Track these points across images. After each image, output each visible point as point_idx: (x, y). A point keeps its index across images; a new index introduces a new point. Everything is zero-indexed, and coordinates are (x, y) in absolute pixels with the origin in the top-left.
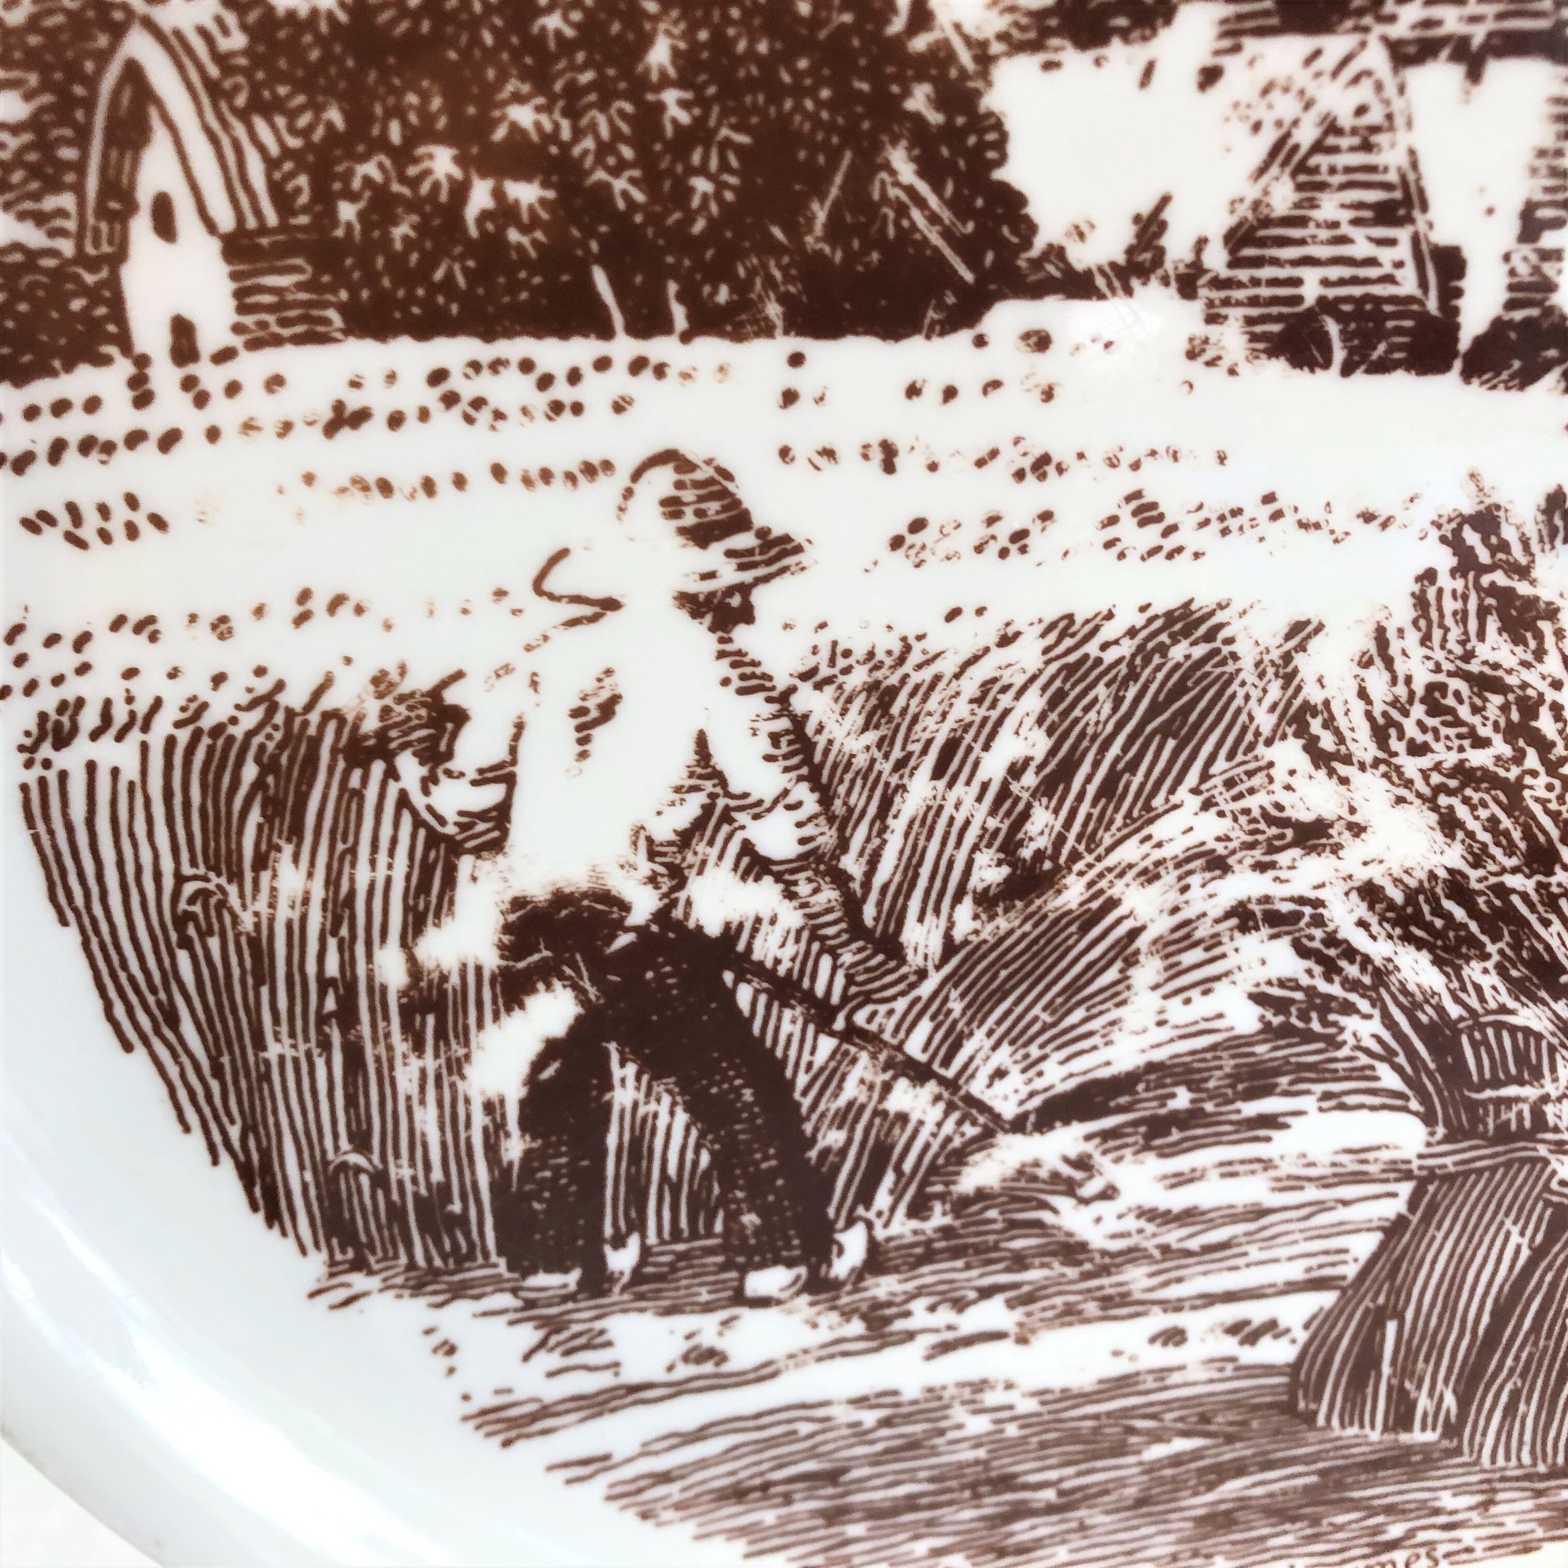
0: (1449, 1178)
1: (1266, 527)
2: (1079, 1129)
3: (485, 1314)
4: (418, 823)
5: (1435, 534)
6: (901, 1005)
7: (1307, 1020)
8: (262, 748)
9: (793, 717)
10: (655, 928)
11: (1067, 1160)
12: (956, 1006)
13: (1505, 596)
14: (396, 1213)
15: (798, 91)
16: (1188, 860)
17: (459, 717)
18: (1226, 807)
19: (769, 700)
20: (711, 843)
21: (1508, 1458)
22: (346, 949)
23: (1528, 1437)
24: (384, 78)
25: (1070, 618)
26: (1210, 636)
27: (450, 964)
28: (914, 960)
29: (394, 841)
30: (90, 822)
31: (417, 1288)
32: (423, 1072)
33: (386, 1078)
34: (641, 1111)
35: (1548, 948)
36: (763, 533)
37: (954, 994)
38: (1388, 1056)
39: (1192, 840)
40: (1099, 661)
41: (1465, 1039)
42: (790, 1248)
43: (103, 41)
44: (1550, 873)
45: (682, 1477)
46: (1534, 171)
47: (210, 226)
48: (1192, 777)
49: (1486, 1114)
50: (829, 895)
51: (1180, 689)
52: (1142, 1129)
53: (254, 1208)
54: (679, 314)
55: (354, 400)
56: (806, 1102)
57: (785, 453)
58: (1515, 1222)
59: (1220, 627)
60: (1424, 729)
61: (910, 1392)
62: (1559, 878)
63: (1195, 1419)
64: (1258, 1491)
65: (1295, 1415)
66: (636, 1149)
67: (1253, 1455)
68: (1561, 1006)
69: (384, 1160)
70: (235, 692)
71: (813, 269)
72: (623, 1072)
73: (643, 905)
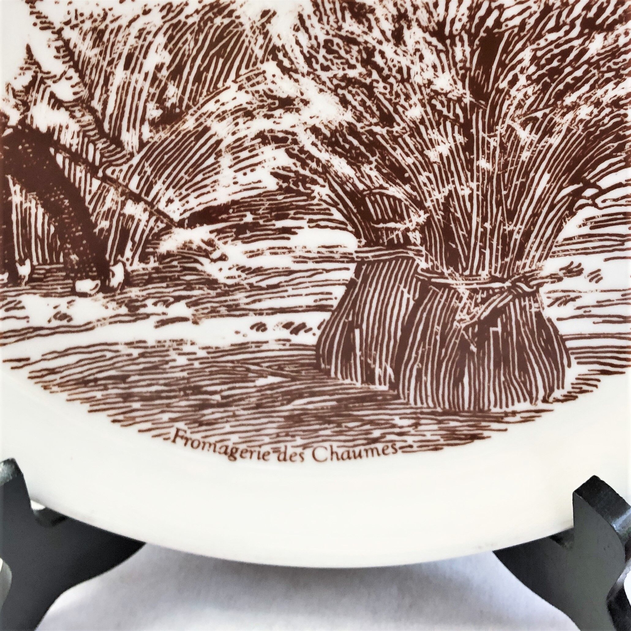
0: (370, 263)
2: (207, 228)
6: (125, 167)
7: (298, 186)
9: (64, 40)
11: (203, 241)
12: (149, 170)
16: (236, 111)
18: (249, 90)
19: (53, 33)
20: (38, 92)
21: (422, 403)
23: (429, 393)
25: (171, 4)
28: (128, 149)
34: (24, 206)
35: (397, 160)
37: (147, 164)
38: (335, 205)
39: (236, 103)
40: (185, 23)
41: (367, 200)
42: (92, 272)
44: (393, 127)
45: (60, 372)
48: (232, 76)
49: (382, 233)
50: (88, 118)
51: (221, 38)
52: (234, 230)
56: (91, 207)
58: (405, 287)
59: (232, 11)
60: (327, 60)
61: (151, 342)
62: (396, 128)
63: (276, 367)
64: (310, 406)
65: (321, 370)
66: (25, 222)
67: (305, 388)
68: (407, 187)
72: (15, 189)
73: (15, 117)
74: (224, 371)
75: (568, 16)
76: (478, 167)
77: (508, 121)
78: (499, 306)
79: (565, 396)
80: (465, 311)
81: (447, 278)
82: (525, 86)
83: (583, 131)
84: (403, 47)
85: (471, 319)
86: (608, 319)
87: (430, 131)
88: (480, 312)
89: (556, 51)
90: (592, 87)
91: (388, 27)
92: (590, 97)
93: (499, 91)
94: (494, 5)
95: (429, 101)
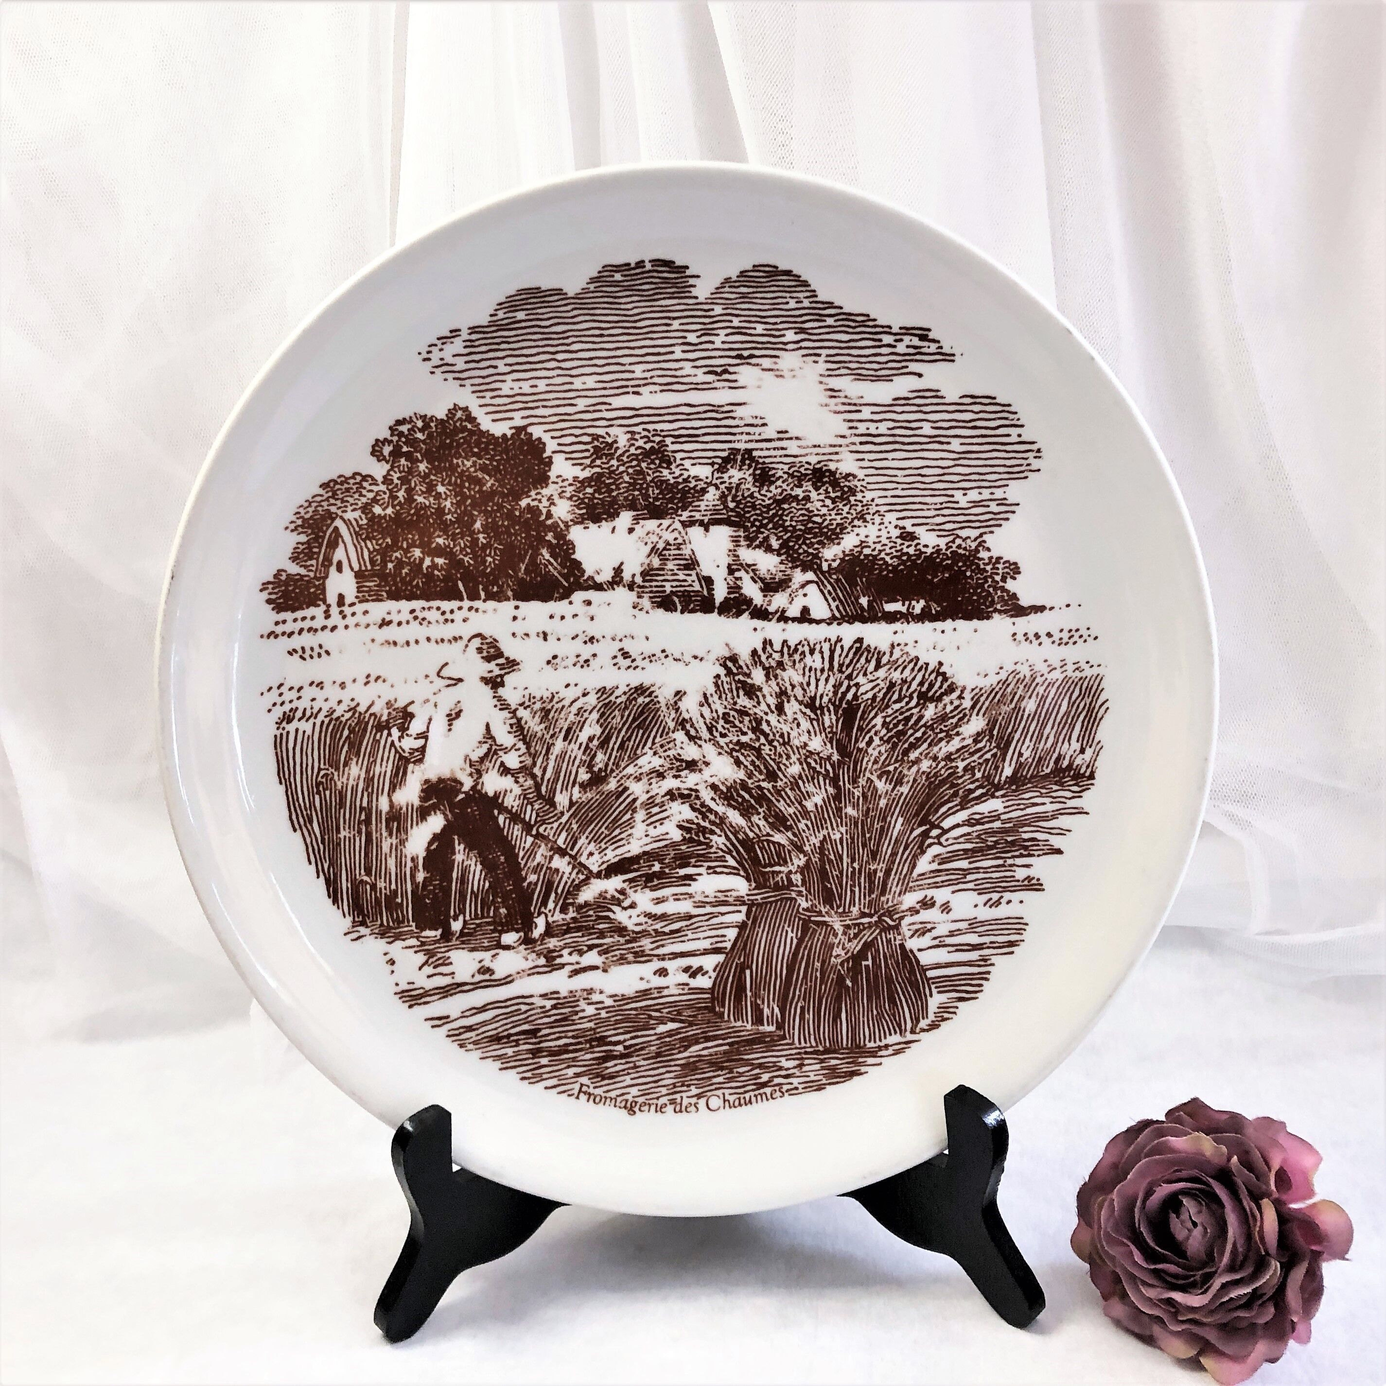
0: (759, 905)
1: (664, 660)
2: (621, 878)
3: (406, 948)
4: (396, 751)
5: (717, 663)
6: (555, 825)
7: (699, 837)
8: (350, 725)
9: (517, 719)
10: (471, 793)
11: (616, 890)
12: (575, 826)
13: (744, 683)
14: (378, 901)
15: (516, 535)
16: (651, 773)
17: (412, 716)
18: (662, 754)
19: (510, 712)
20: (490, 762)
21: (806, 1042)
22: (370, 796)
23: (812, 1032)
24: (403, 530)
25: (605, 688)
27: (403, 803)
28: (560, 808)
29: (388, 758)
30: (294, 749)
31: (382, 935)
32: (392, 844)
33: (379, 847)
34: (465, 864)
35: (780, 810)
36: (507, 659)
37: (574, 822)
38: (730, 852)
39: (651, 766)
40: (615, 703)
41: (757, 847)
42: (517, 924)
43: (329, 522)
44: (776, 782)
45: (477, 1029)
46: (729, 556)
47: (352, 569)
48: (649, 744)
49: (769, 877)
50: (530, 782)
51: (642, 713)
52: (644, 879)
53: (329, 897)
54: (483, 594)
55: (388, 618)
56: (523, 863)
57: (514, 634)
58: (789, 926)
59: (653, 692)
60: (725, 728)
61: (564, 993)
62: (779, 783)
63: (675, 1013)
64: (705, 1052)
65: (716, 1013)
66: (463, 880)
67: (702, 1033)
68: (789, 834)
69: (376, 879)
70: (344, 707)
71: (521, 582)
72: (459, 848)
73: (468, 784)
74: (629, 1019)
75: (907, 690)
76: (846, 814)
77: (868, 774)
78: (869, 940)
79: (929, 1025)
80: (841, 947)
81: (824, 916)
82: (879, 746)
83: (926, 781)
84: (784, 717)
85: (846, 954)
86: (960, 948)
87: (807, 785)
88: (853, 947)
89: (900, 718)
90: (930, 745)
91: (772, 701)
92: (929, 753)
93: (860, 750)
94: (852, 683)
95: (805, 760)
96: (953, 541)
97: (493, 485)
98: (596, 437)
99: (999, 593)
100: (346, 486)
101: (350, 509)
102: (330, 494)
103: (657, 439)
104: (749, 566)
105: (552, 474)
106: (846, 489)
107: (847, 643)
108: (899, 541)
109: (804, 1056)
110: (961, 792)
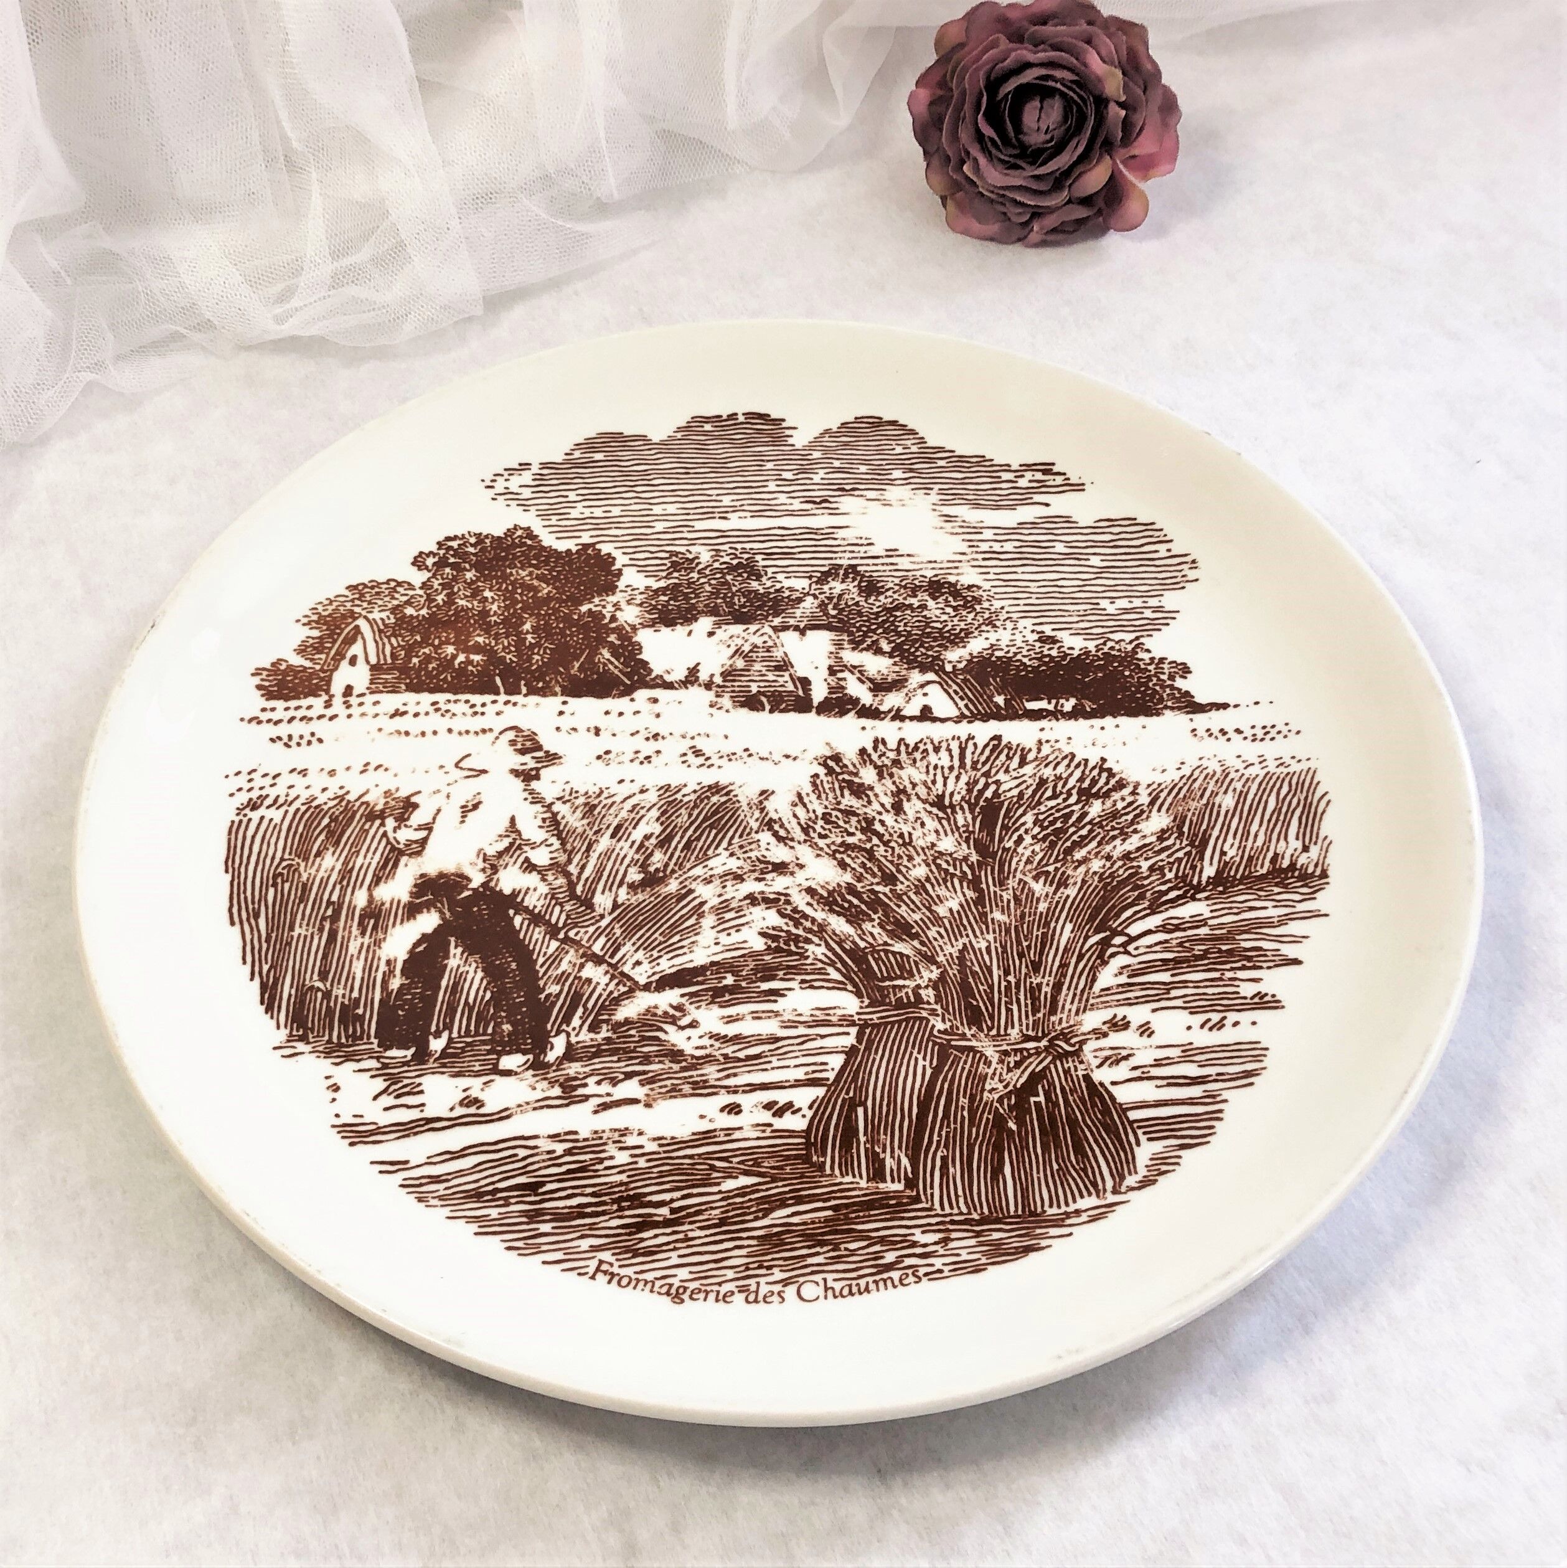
1: (746, 759)
2: (678, 991)
3: (360, 1071)
4: (388, 842)
5: (816, 762)
6: (591, 929)
7: (790, 946)
8: (334, 813)
9: (553, 813)
11: (671, 1006)
12: (618, 932)
13: (850, 783)
14: (330, 1012)
15: (572, 636)
16: (726, 875)
17: (415, 806)
18: (741, 856)
19: (543, 806)
20: (511, 857)
22: (343, 890)
23: (960, 1192)
24: (436, 630)
25: (669, 785)
26: (727, 794)
27: (387, 899)
28: (599, 911)
29: (376, 849)
30: (253, 837)
31: (328, 1054)
32: (362, 944)
33: (344, 948)
34: (460, 970)
35: (902, 917)
36: (547, 752)
37: (617, 926)
38: (832, 964)
39: (726, 868)
40: (682, 801)
41: (870, 957)
42: (525, 1045)
43: (350, 621)
44: (895, 885)
46: (830, 658)
47: (368, 662)
48: (724, 844)
49: (889, 993)
50: (561, 881)
51: (716, 811)
52: (711, 993)
53: (262, 1003)
54: (524, 690)
55: (403, 709)
56: (542, 971)
57: (558, 729)
59: (731, 791)
60: (824, 829)
61: (584, 1133)
62: (899, 887)
63: (751, 1163)
64: (795, 1220)
66: (455, 988)
67: (792, 1191)
68: (916, 943)
69: (332, 985)
70: (330, 794)
71: (573, 679)
72: (456, 951)
73: (477, 880)
74: (679, 1170)
75: (1063, 787)
76: (993, 920)
77: (1019, 875)
78: (1037, 1070)
79: (1140, 1182)
80: (997, 1078)
81: (970, 1040)
82: (1032, 845)
83: (1099, 882)
84: (903, 817)
85: (1006, 1087)
86: (1173, 1082)
87: (937, 888)
88: (1015, 1079)
89: (1057, 815)
90: (1100, 844)
91: (888, 801)
92: (1100, 852)
93: (1006, 850)
94: (990, 781)
95: (934, 861)
96: (1104, 644)
97: (550, 592)
98: (673, 554)
99: (1168, 691)
100: (377, 590)
101: (377, 609)
102: (357, 596)
103: (746, 556)
104: (855, 667)
105: (621, 584)
106: (969, 599)
107: (981, 741)
108: (1038, 644)
109: (951, 1227)
110: (1148, 894)
